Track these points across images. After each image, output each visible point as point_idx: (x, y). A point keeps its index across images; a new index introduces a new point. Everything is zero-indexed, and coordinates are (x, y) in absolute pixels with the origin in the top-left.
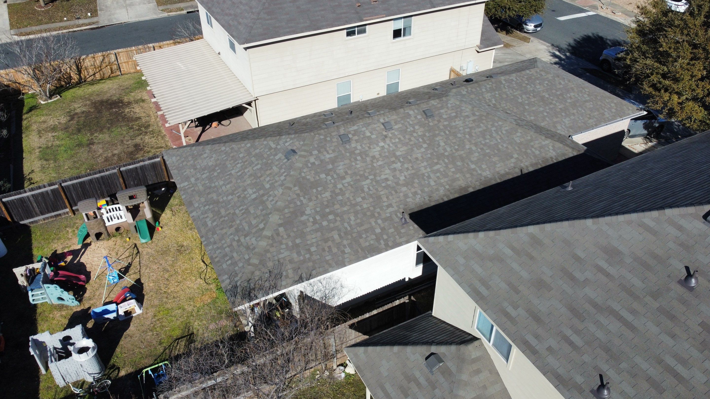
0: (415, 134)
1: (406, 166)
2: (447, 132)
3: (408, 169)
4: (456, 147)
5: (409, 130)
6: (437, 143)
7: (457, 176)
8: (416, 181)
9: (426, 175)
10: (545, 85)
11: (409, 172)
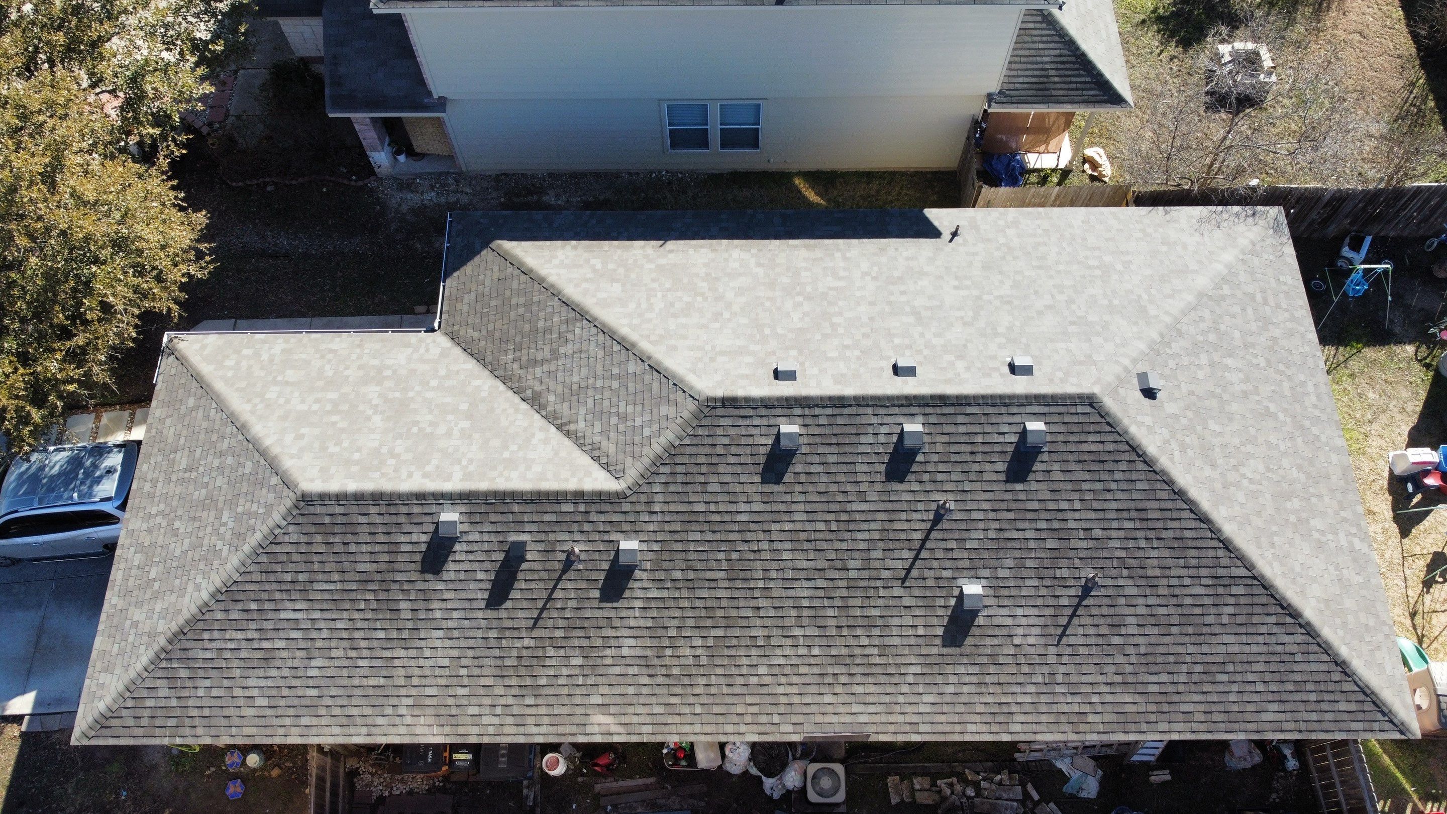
0: (848, 342)
1: (903, 298)
2: (767, 331)
3: (903, 293)
4: (768, 304)
5: (857, 353)
6: (806, 319)
7: (804, 264)
8: (896, 274)
9: (868, 278)
10: (346, 444)
11: (902, 288)
